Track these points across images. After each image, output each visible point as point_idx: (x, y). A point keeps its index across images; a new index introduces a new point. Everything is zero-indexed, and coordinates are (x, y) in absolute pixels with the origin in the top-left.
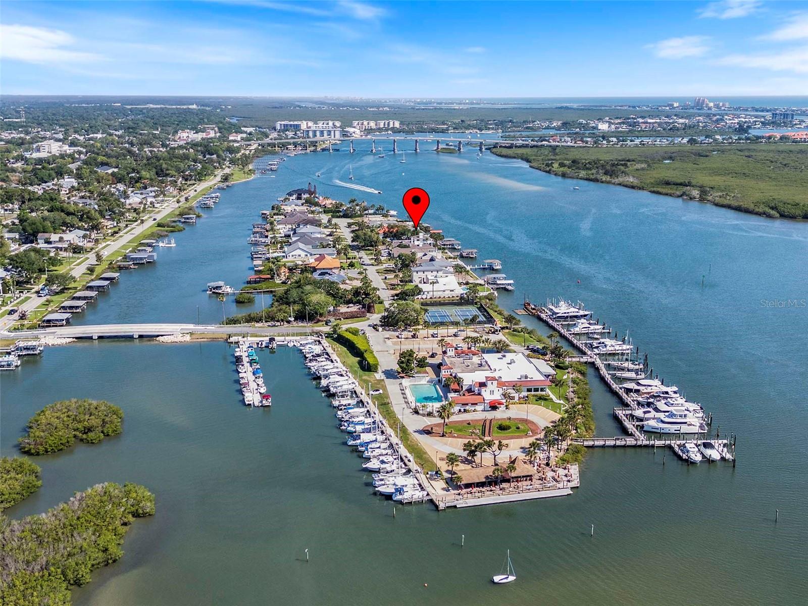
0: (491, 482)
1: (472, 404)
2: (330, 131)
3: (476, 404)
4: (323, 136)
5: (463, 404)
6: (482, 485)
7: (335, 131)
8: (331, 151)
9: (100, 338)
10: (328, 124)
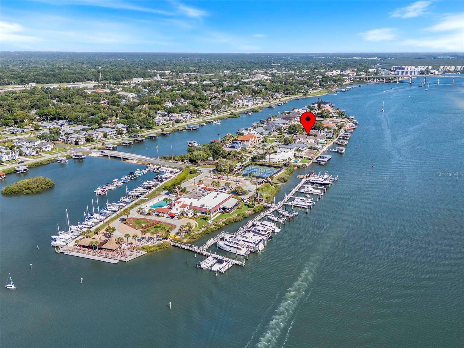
0: (92, 247)
1: (162, 213)
2: (412, 72)
3: (164, 213)
4: (403, 74)
5: (158, 212)
6: (87, 247)
7: (415, 72)
8: (398, 82)
9: (111, 156)
10: (424, 68)
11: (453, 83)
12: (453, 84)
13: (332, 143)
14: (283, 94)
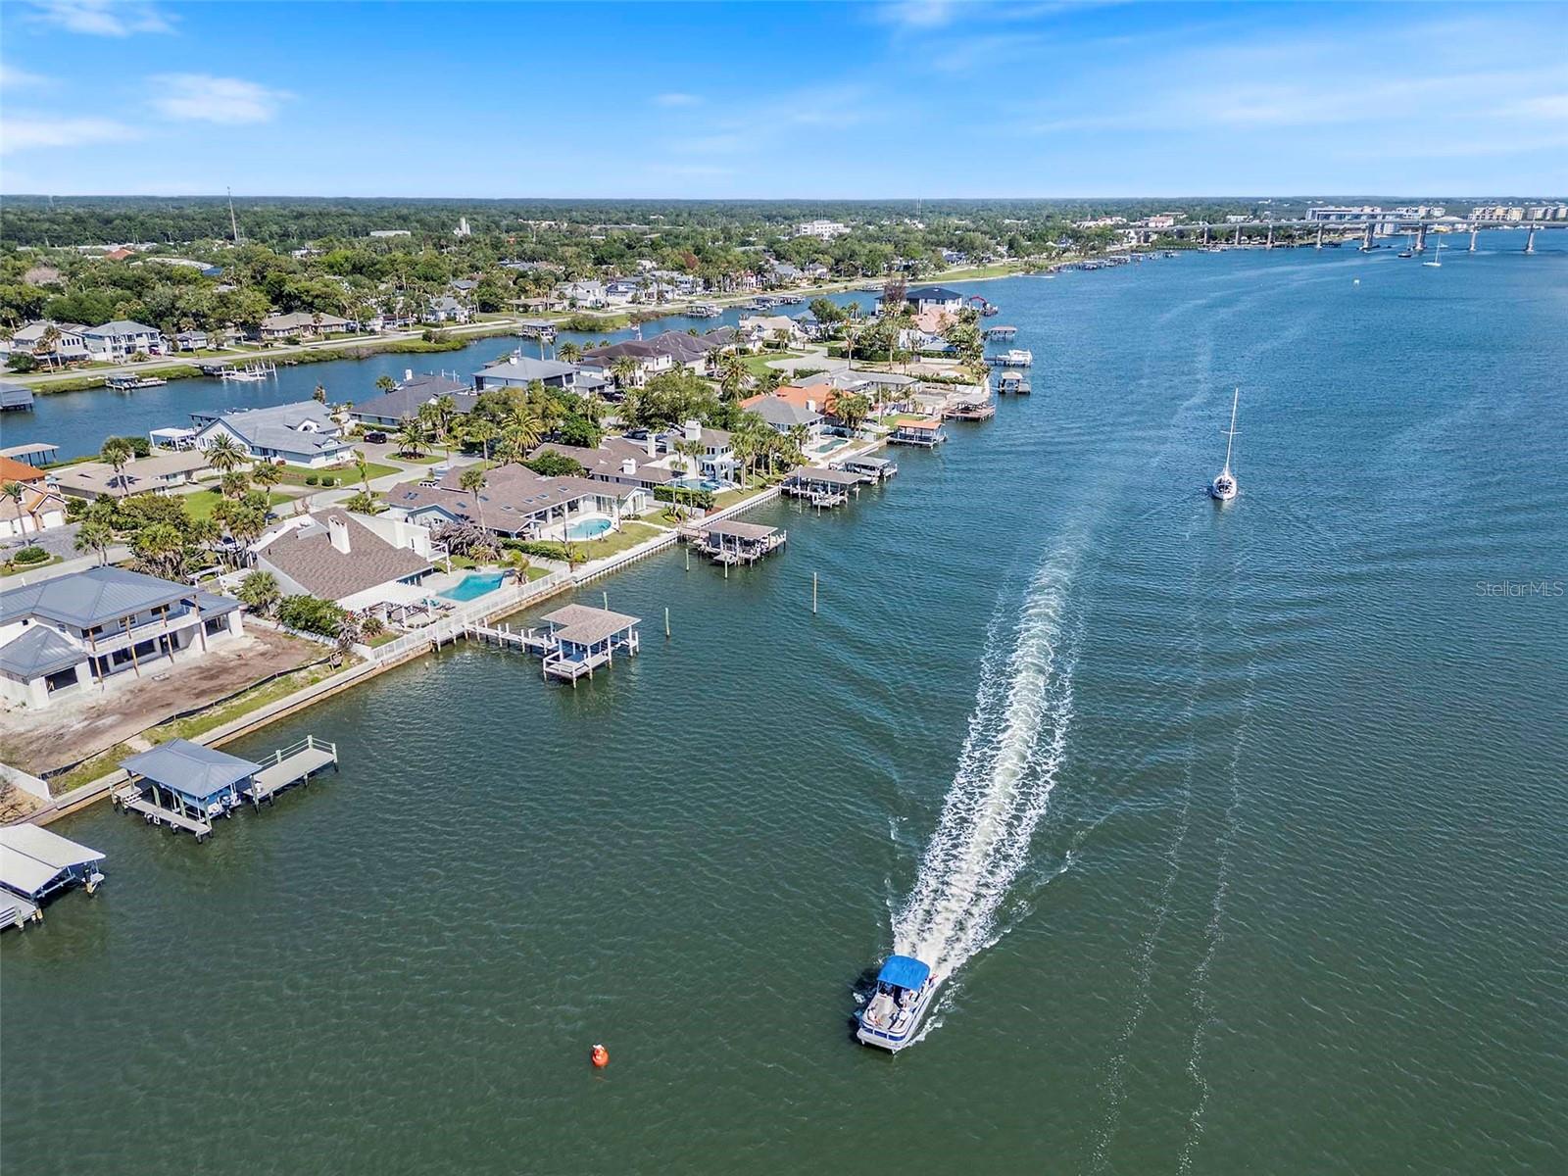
8: (1318, 246)
11: (1531, 245)
12: (1530, 250)
13: (667, 536)
14: (825, 270)
